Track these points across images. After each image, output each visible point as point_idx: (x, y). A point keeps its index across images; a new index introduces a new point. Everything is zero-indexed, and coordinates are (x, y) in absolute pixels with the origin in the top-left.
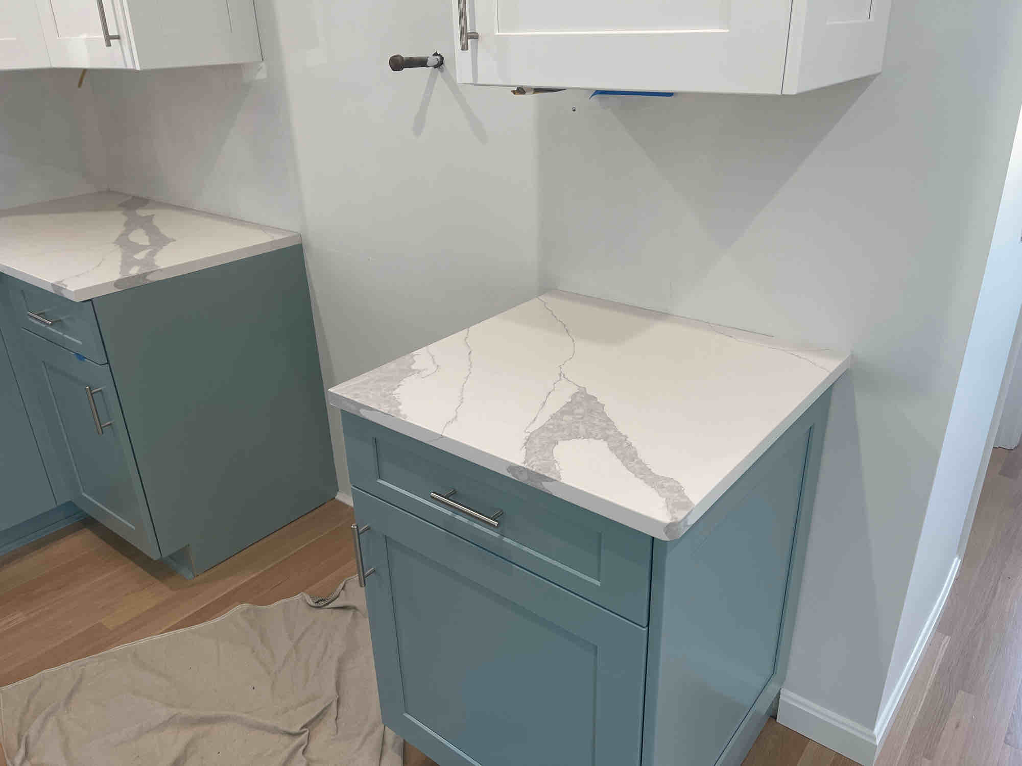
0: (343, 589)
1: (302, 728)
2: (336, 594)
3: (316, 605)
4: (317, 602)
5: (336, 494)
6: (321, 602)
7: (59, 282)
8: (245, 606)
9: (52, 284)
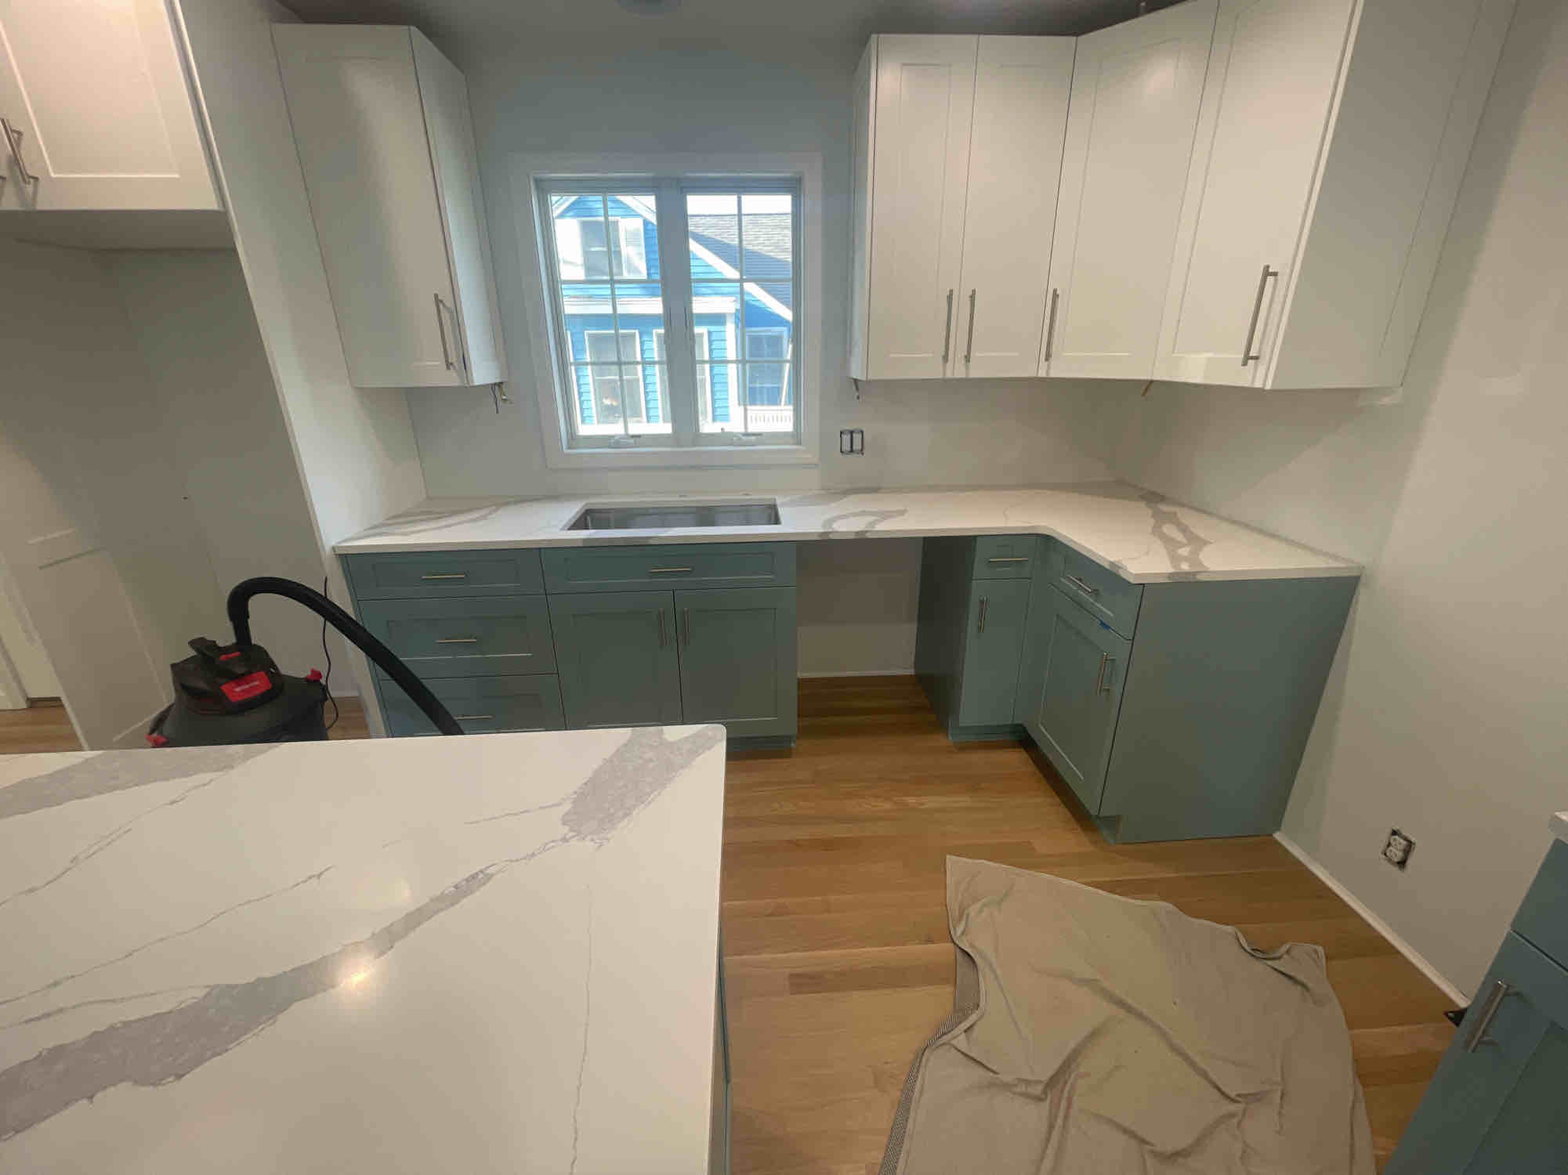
0: (1288, 952)
1: (1238, 1095)
2: (1278, 954)
3: (1251, 951)
4: (1253, 950)
5: (1274, 832)
6: (1260, 952)
7: (1118, 562)
8: (1171, 907)
9: (1110, 562)
